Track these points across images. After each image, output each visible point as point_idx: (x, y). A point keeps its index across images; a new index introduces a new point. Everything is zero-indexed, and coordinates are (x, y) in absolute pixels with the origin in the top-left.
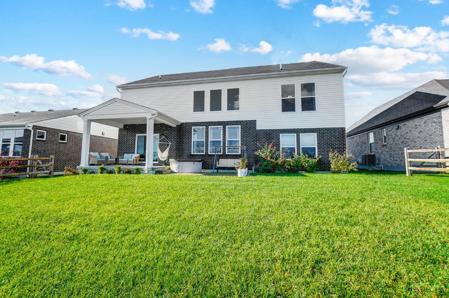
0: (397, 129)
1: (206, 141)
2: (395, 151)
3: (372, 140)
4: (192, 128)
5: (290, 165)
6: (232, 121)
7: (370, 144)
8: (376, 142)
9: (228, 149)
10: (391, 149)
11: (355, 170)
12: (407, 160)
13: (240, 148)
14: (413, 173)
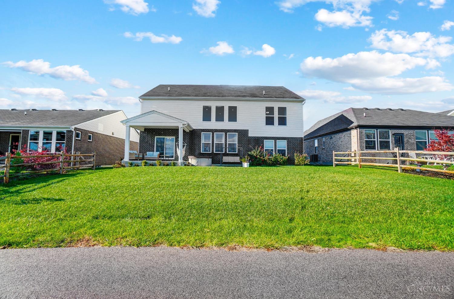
0: (331, 139)
1: (212, 143)
2: (329, 152)
3: (316, 145)
4: (201, 133)
5: (272, 161)
6: (232, 130)
7: (315, 147)
8: (318, 147)
9: (228, 149)
10: (327, 151)
11: (309, 163)
12: (334, 158)
13: (237, 149)
14: (337, 165)
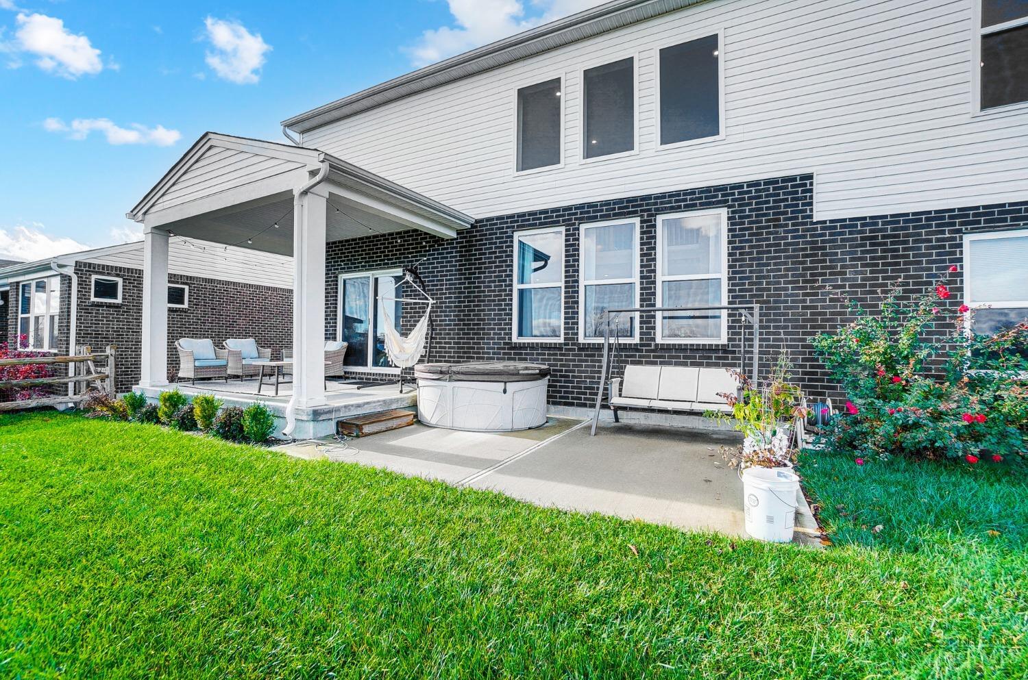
1: (566, 287)
4: (512, 237)
6: (686, 192)
9: (666, 321)
13: (724, 313)
